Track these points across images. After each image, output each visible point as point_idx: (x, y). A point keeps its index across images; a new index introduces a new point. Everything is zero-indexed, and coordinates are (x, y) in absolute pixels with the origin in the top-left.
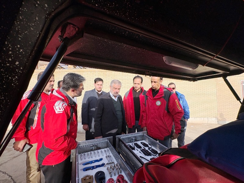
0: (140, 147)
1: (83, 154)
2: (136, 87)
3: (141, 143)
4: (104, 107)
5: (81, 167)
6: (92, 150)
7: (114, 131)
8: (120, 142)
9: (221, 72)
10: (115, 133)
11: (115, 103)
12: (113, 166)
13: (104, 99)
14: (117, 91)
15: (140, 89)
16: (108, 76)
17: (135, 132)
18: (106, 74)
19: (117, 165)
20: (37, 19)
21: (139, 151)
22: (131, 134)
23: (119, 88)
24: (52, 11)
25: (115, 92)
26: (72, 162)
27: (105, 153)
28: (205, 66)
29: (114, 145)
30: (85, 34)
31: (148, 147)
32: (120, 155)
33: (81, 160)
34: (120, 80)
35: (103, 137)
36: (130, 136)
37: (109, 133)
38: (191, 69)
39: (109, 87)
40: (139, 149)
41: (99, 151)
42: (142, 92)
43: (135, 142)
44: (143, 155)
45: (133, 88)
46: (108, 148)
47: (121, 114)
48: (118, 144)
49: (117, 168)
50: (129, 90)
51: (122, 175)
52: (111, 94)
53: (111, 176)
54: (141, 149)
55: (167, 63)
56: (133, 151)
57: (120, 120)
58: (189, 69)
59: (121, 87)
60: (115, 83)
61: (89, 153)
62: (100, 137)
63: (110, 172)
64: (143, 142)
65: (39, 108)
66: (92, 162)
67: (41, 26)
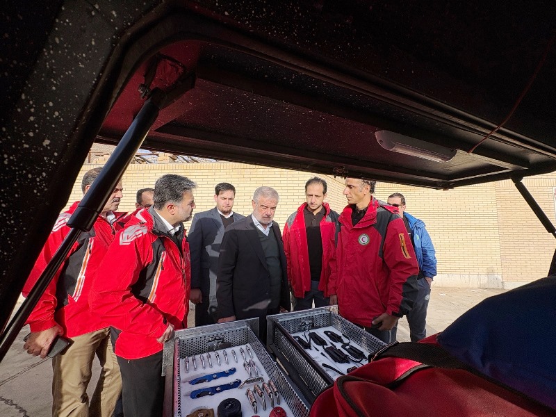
0: (322, 343)
1: (190, 358)
2: (312, 203)
3: (325, 332)
4: (238, 250)
5: (187, 388)
6: (211, 349)
7: (263, 305)
8: (277, 329)
9: (509, 167)
10: (264, 310)
11: (264, 241)
12: (261, 386)
13: (238, 230)
14: (269, 213)
15: (321, 207)
16: (248, 180)
17: (311, 307)
18: (245, 173)
19: (269, 384)
20: (93, 43)
21: (320, 352)
22: (303, 313)
23: (272, 205)
24: (128, 27)
25: (264, 215)
26: (164, 377)
27: (241, 356)
28: (471, 154)
29: (263, 337)
30: (199, 81)
31: (342, 341)
32: (277, 360)
33: (187, 371)
34: (274, 188)
35: (237, 320)
36: (300, 316)
37: (250, 310)
38: (440, 160)
39: (251, 204)
40: (320, 348)
41: (229, 350)
42: (325, 215)
43: (311, 331)
44: (329, 362)
45: (306, 206)
46: (248, 345)
47: (279, 264)
48: (271, 334)
49: (270, 391)
50: (296, 210)
51: (281, 409)
52: (255, 221)
53: (256, 412)
54: (325, 347)
55: (384, 146)
56: (308, 351)
57: (276, 279)
58: (435, 160)
59: (277, 203)
60: (264, 195)
61: (205, 355)
62: (229, 319)
63: (254, 400)
64: (329, 332)
65: (90, 252)
66: (210, 378)
67: (102, 59)
